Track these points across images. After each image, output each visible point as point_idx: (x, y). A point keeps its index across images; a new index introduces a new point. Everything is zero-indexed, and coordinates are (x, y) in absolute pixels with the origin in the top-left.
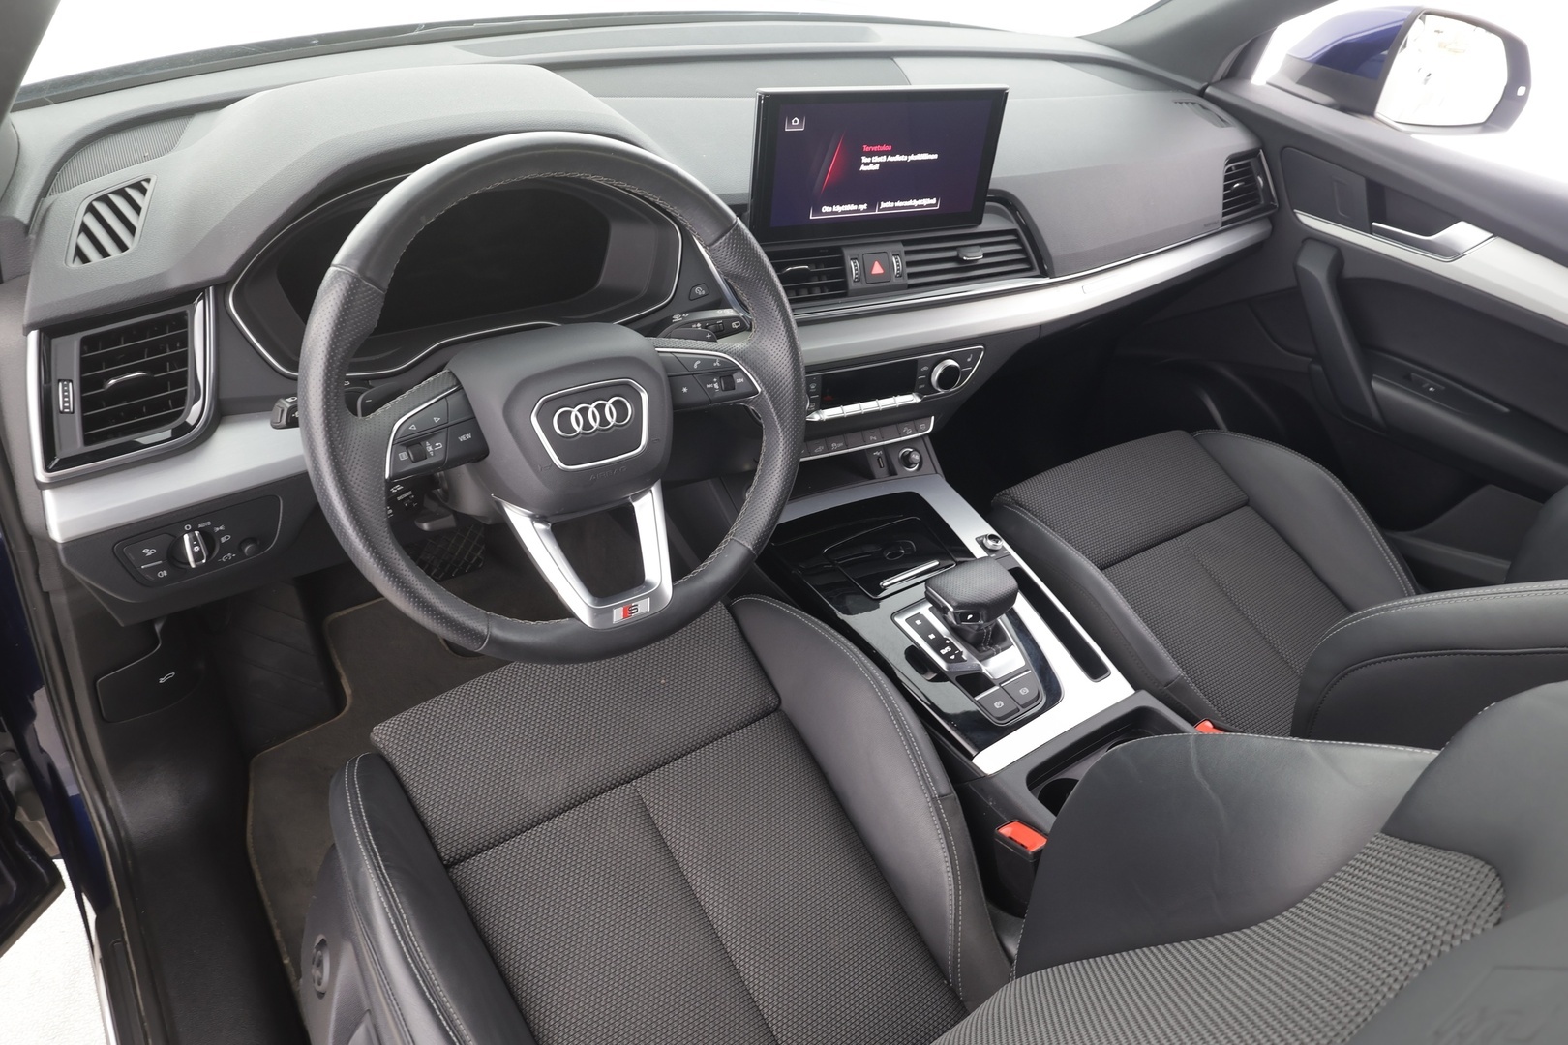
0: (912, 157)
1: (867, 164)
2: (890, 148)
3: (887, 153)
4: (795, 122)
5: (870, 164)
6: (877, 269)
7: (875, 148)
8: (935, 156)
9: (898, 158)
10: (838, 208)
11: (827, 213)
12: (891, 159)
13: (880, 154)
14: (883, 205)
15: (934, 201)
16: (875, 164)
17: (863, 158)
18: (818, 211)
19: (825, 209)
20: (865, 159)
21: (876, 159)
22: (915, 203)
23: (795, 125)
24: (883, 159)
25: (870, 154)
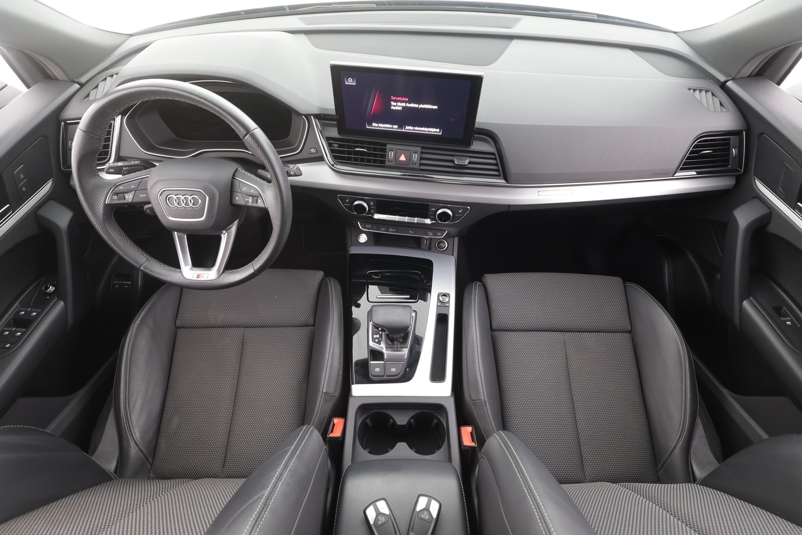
0: (422, 106)
1: (394, 106)
2: (407, 99)
3: (406, 102)
4: (350, 80)
5: (397, 106)
6: (403, 158)
7: (398, 99)
8: (435, 107)
9: (412, 105)
10: (381, 125)
11: (375, 127)
12: (408, 105)
13: (402, 102)
14: (407, 128)
15: (438, 130)
16: (399, 106)
17: (392, 102)
18: (370, 124)
19: (374, 124)
20: (393, 103)
21: (399, 104)
22: (426, 129)
23: (350, 82)
24: (404, 104)
25: (396, 101)
